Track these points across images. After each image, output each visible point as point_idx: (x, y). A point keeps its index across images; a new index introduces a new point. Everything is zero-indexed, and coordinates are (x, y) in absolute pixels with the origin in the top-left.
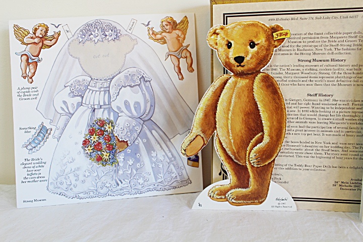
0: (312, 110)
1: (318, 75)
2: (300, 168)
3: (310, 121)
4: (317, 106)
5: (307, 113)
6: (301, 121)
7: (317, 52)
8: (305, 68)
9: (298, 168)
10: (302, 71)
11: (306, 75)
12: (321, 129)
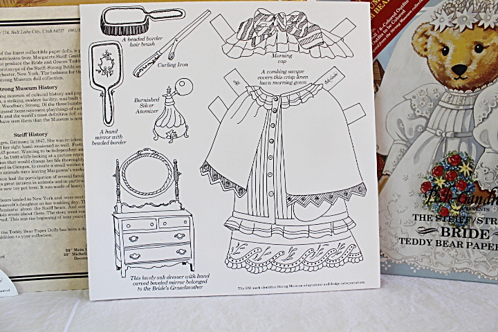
0: (22, 154)
1: (26, 108)
2: (18, 235)
3: (21, 170)
4: (28, 149)
5: (17, 160)
6: (11, 170)
7: (20, 77)
8: (7, 99)
9: (14, 235)
10: (3, 104)
11: (10, 109)
12: (37, 181)
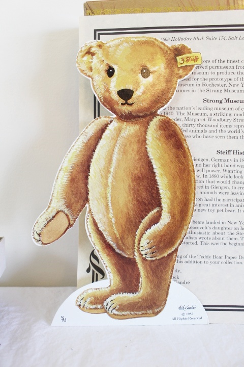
0: (222, 174)
1: (233, 123)
2: (206, 260)
3: (220, 190)
4: (231, 169)
5: (216, 179)
6: (208, 190)
7: (231, 88)
8: (214, 112)
9: (203, 260)
10: (209, 117)
11: (215, 123)
12: (235, 203)
